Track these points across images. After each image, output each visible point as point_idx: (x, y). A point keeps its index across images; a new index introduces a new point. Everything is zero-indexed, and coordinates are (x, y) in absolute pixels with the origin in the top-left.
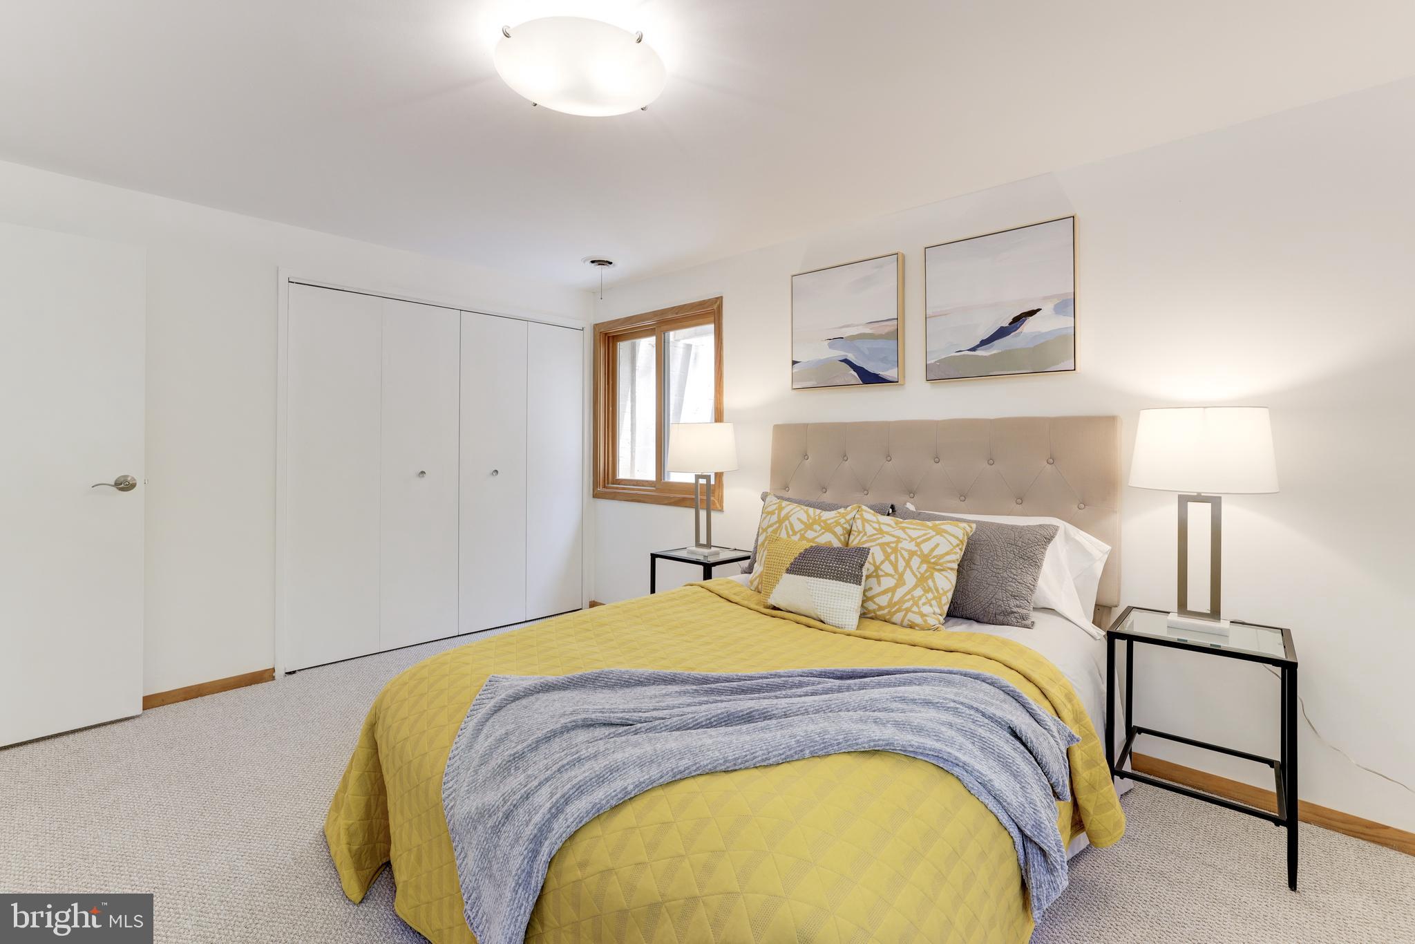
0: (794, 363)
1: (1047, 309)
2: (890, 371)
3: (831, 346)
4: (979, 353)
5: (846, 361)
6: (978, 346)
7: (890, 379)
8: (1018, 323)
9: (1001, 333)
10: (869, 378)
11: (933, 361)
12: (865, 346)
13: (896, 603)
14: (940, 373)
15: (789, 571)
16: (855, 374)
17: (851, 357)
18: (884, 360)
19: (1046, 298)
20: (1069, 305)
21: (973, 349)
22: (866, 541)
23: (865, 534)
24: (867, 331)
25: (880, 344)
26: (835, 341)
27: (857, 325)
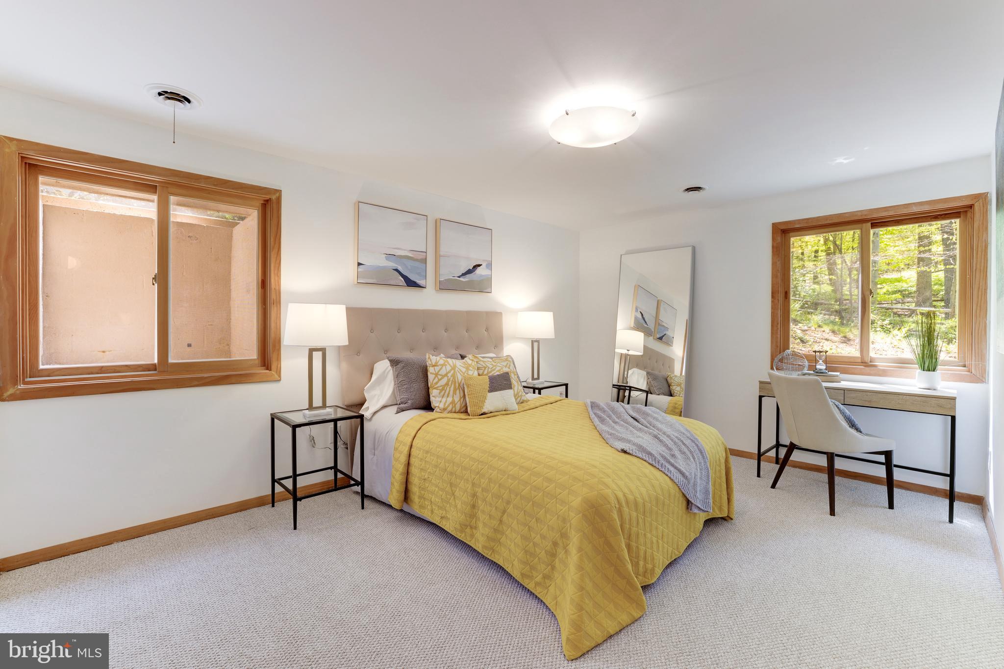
0: (359, 264)
1: (484, 265)
2: (422, 281)
3: (387, 259)
4: (461, 279)
5: (397, 270)
6: (461, 276)
7: (422, 285)
8: (475, 269)
9: (469, 272)
10: (411, 283)
11: (443, 279)
12: (410, 264)
13: (516, 395)
14: (445, 286)
15: (490, 391)
16: (403, 279)
17: (400, 268)
18: (419, 274)
19: (484, 261)
20: (489, 266)
21: (459, 277)
22: (491, 372)
23: (489, 368)
24: (410, 255)
25: (417, 264)
26: (390, 256)
27: (405, 250)
